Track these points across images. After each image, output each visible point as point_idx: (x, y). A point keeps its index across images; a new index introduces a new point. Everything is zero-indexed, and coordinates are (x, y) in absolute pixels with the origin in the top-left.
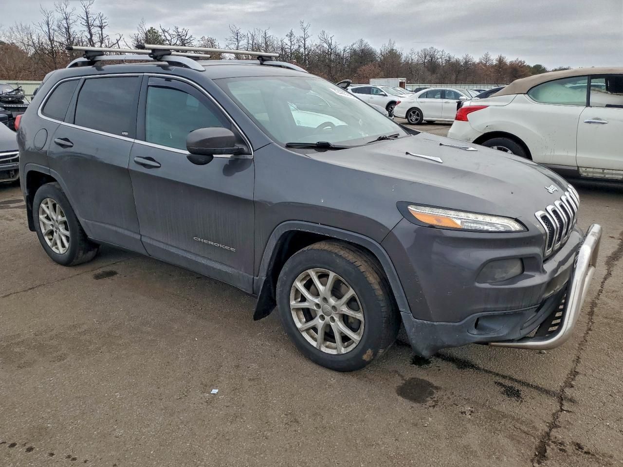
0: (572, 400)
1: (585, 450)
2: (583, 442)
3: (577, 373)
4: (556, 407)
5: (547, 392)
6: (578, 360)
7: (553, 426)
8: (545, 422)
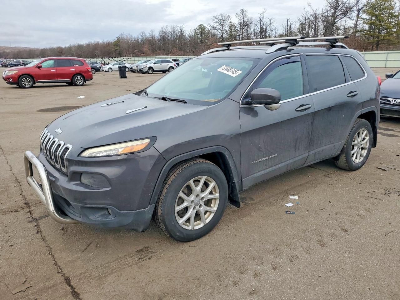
0: (30, 222)
1: (13, 212)
2: (16, 213)
3: (38, 232)
4: (34, 216)
5: (42, 217)
6: (44, 239)
7: (30, 212)
8: (34, 210)
